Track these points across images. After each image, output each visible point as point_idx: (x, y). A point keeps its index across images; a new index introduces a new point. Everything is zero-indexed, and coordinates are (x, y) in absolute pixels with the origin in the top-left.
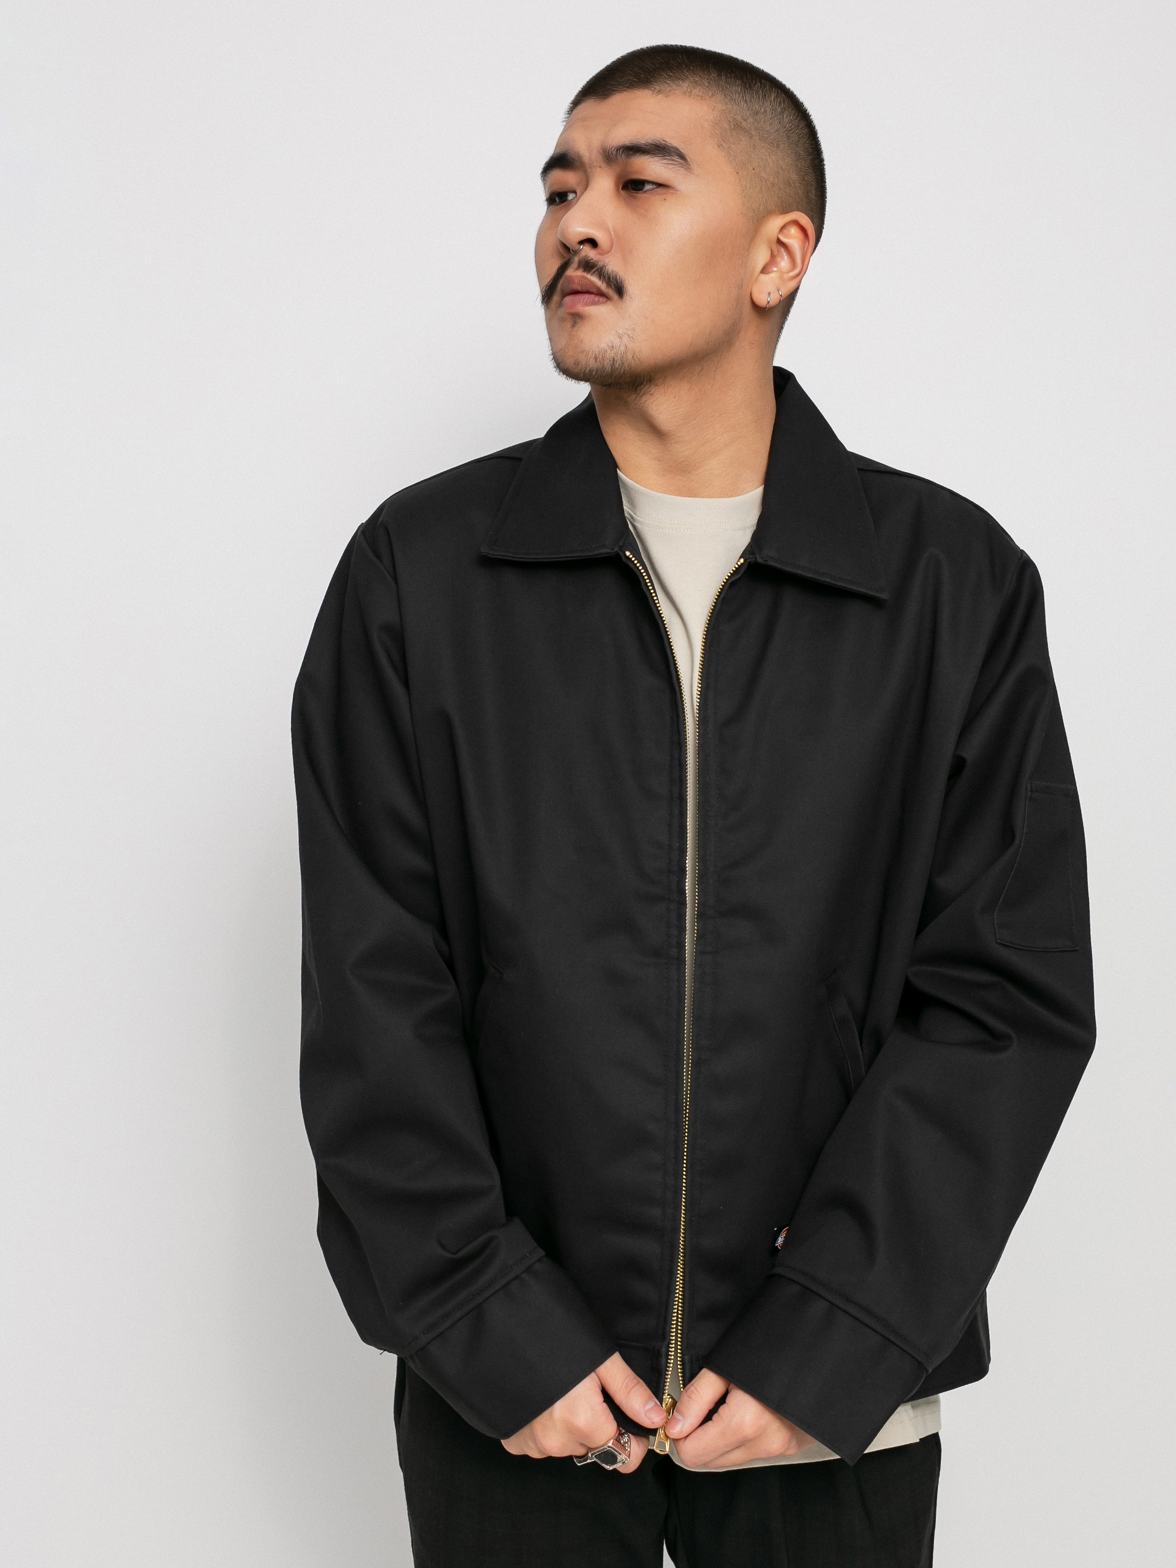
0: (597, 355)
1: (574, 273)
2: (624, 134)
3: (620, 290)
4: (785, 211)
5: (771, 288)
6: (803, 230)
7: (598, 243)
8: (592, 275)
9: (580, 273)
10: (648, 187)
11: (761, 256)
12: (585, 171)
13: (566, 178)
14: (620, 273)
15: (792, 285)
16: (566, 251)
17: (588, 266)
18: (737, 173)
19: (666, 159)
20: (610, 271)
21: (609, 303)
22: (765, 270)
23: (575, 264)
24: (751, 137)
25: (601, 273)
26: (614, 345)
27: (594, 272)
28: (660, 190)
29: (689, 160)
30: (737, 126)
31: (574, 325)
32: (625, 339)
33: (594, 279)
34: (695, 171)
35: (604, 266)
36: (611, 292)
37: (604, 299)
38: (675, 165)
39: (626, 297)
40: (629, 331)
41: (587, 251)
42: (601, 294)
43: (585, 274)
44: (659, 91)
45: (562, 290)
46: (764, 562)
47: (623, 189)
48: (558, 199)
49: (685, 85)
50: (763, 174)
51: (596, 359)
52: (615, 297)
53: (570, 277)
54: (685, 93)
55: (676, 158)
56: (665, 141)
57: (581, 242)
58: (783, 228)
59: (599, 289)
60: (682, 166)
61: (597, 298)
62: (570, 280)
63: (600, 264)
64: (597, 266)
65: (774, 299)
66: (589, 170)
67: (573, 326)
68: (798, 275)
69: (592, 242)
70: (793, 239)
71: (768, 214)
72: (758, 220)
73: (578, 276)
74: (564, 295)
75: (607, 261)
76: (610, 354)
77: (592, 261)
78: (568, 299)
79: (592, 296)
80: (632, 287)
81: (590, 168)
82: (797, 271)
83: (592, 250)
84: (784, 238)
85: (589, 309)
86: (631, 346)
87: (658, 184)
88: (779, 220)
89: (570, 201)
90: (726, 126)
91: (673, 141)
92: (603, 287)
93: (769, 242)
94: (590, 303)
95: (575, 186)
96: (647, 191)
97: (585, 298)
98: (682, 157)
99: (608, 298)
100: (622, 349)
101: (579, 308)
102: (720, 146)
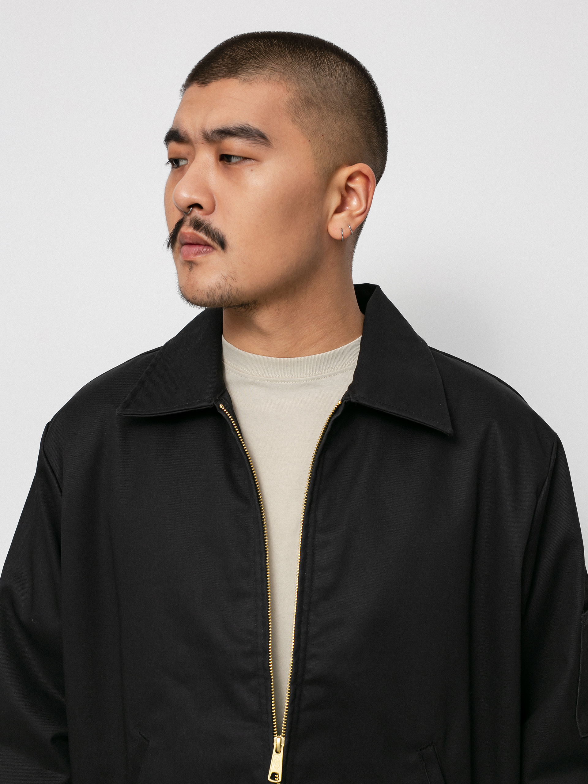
0: (209, 292)
1: (187, 230)
2: (217, 120)
3: (223, 244)
4: (350, 165)
5: (343, 225)
6: (366, 177)
7: (203, 207)
8: (200, 232)
9: (191, 230)
10: (234, 160)
11: (334, 200)
12: (192, 145)
13: (180, 149)
14: (221, 230)
15: (359, 219)
17: (198, 225)
18: (309, 141)
19: (249, 140)
20: (214, 228)
21: (215, 252)
22: (338, 210)
23: (187, 223)
24: (320, 109)
25: (208, 231)
26: (221, 285)
27: (202, 230)
28: (248, 162)
29: (268, 138)
30: (308, 102)
31: (191, 269)
32: (230, 281)
33: (202, 235)
34: (274, 145)
35: (209, 225)
36: (215, 244)
37: (211, 249)
38: (258, 143)
39: (228, 249)
40: (231, 274)
41: (197, 213)
42: (207, 245)
43: (195, 232)
44: (245, 80)
45: (181, 242)
46: (357, 402)
47: (220, 160)
48: (175, 161)
49: (266, 73)
50: (331, 138)
51: (208, 296)
52: (219, 248)
53: (184, 233)
54: (264, 80)
55: (258, 138)
56: (248, 125)
57: (189, 207)
58: (350, 178)
59: (205, 241)
60: (263, 144)
61: (205, 249)
62: (184, 235)
63: (206, 223)
64: (203, 225)
65: (347, 232)
66: (195, 145)
69: (198, 206)
70: (359, 184)
71: (337, 168)
72: (330, 173)
73: (189, 233)
74: (183, 245)
75: (211, 220)
76: (218, 292)
77: (200, 221)
78: (185, 248)
79: (201, 248)
80: (230, 240)
81: (196, 143)
82: (362, 209)
83: (200, 212)
84: (351, 185)
85: (199, 258)
86: (234, 284)
87: (245, 158)
88: (346, 172)
89: (183, 166)
90: (299, 103)
91: (254, 124)
92: (209, 241)
93: (339, 189)
94: (199, 253)
95: (186, 156)
96: (236, 163)
97: (196, 249)
98: (262, 136)
99: (213, 248)
100: (228, 287)
101: (192, 258)
102: (294, 121)
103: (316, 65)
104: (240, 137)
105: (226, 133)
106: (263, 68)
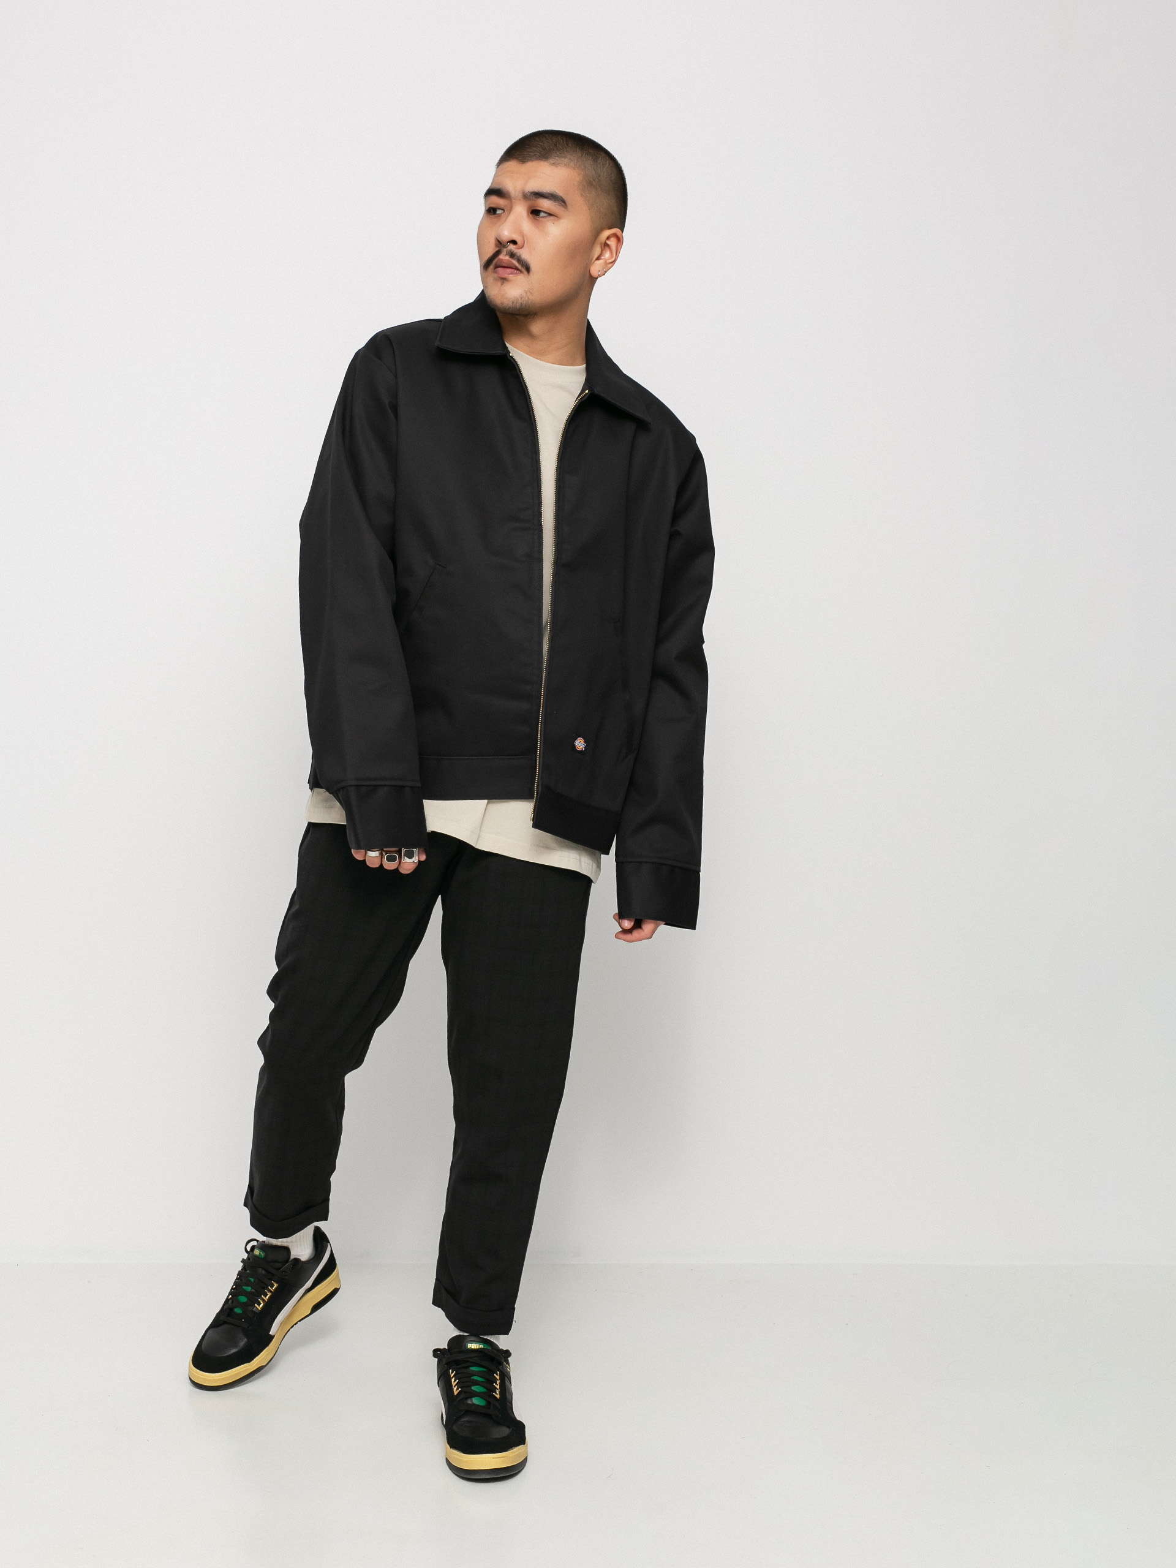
1: (504, 257)
2: (534, 185)
3: (528, 270)
4: (610, 228)
5: (600, 268)
6: (618, 239)
7: (518, 243)
9: (507, 258)
10: (542, 214)
11: (597, 251)
12: (511, 200)
13: (495, 200)
14: (528, 260)
16: (500, 244)
17: (512, 255)
18: (590, 210)
19: (555, 203)
20: (523, 258)
21: (521, 274)
22: (598, 259)
23: (504, 252)
24: (597, 189)
25: (519, 260)
26: (523, 297)
27: (513, 258)
28: (552, 218)
29: (567, 204)
30: (590, 183)
32: (528, 294)
33: (515, 262)
34: (569, 209)
35: (520, 256)
36: (523, 270)
37: (519, 272)
38: (560, 206)
39: (531, 273)
40: (530, 290)
41: (511, 247)
42: (517, 269)
43: (510, 259)
44: (552, 163)
45: (496, 265)
47: (531, 213)
48: (491, 211)
49: (566, 161)
50: (601, 209)
51: (513, 302)
52: (525, 272)
54: (565, 165)
55: (561, 203)
56: (555, 192)
57: (508, 242)
58: (608, 238)
59: (516, 266)
60: (565, 208)
61: (515, 271)
62: (501, 260)
63: (518, 254)
64: (515, 254)
66: (513, 200)
67: (502, 284)
68: (611, 263)
69: (514, 242)
70: (612, 242)
71: (602, 230)
72: (597, 233)
74: (496, 267)
75: (521, 252)
76: (520, 301)
77: (514, 252)
78: (500, 269)
79: (513, 270)
80: (533, 267)
83: (514, 246)
84: (608, 242)
85: (511, 277)
86: (531, 297)
87: (550, 215)
88: (607, 233)
89: (500, 215)
90: (585, 183)
91: (560, 193)
92: (519, 267)
93: (601, 244)
94: (511, 273)
95: (504, 208)
96: (543, 217)
97: (509, 270)
98: (564, 202)
99: (521, 272)
100: (527, 299)
101: (506, 276)
102: (582, 195)
103: (595, 160)
104: (550, 199)
105: (539, 195)
106: (565, 157)
